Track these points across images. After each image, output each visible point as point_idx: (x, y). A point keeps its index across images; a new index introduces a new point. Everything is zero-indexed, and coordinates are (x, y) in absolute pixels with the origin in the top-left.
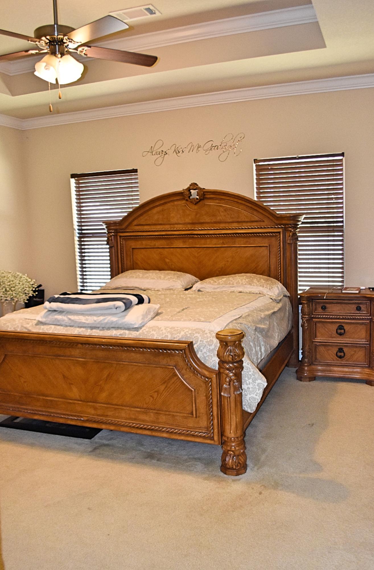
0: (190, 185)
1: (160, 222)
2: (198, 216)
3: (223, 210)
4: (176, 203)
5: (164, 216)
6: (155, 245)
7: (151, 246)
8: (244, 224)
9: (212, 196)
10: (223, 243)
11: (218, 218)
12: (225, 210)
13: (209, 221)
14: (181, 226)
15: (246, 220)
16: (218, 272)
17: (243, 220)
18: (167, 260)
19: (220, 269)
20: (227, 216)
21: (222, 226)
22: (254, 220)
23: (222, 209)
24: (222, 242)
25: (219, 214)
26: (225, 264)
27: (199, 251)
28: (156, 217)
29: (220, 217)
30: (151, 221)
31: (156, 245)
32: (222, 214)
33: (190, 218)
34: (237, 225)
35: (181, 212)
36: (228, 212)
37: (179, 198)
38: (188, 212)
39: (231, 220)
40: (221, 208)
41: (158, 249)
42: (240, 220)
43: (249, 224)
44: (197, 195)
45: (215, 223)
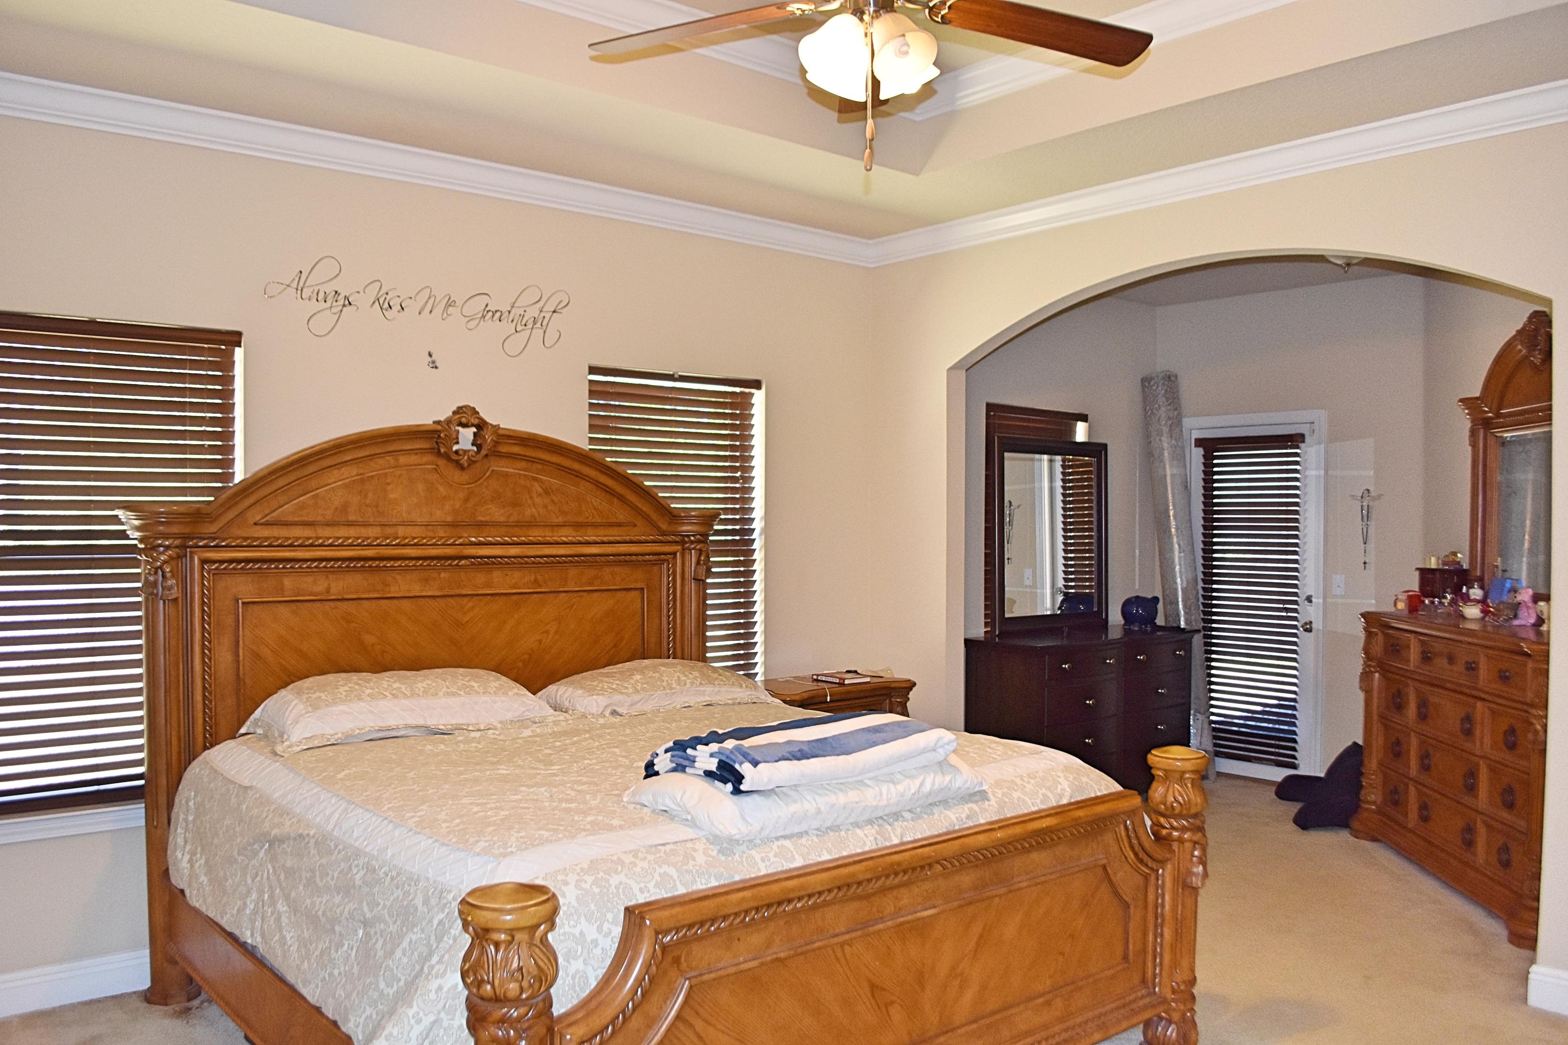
0: (454, 413)
1: (352, 518)
2: (470, 504)
3: (540, 490)
4: (403, 460)
5: (366, 496)
6: (328, 591)
7: (311, 594)
8: (590, 531)
9: (516, 450)
10: (536, 581)
11: (528, 512)
12: (547, 492)
13: (502, 519)
14: (417, 529)
15: (598, 520)
16: (520, 665)
17: (590, 520)
18: (369, 639)
19: (526, 656)
20: (550, 508)
21: (536, 534)
22: (615, 520)
23: (537, 487)
24: (533, 578)
25: (529, 501)
26: (540, 641)
27: (470, 605)
28: (337, 500)
29: (534, 510)
30: (320, 512)
31: (333, 590)
32: (538, 500)
33: (447, 507)
34: (574, 534)
35: (420, 487)
36: (554, 498)
37: (418, 446)
38: (442, 490)
39: (560, 520)
40: (536, 484)
41: (339, 603)
42: (581, 519)
43: (602, 531)
44: (473, 445)
45: (519, 525)
